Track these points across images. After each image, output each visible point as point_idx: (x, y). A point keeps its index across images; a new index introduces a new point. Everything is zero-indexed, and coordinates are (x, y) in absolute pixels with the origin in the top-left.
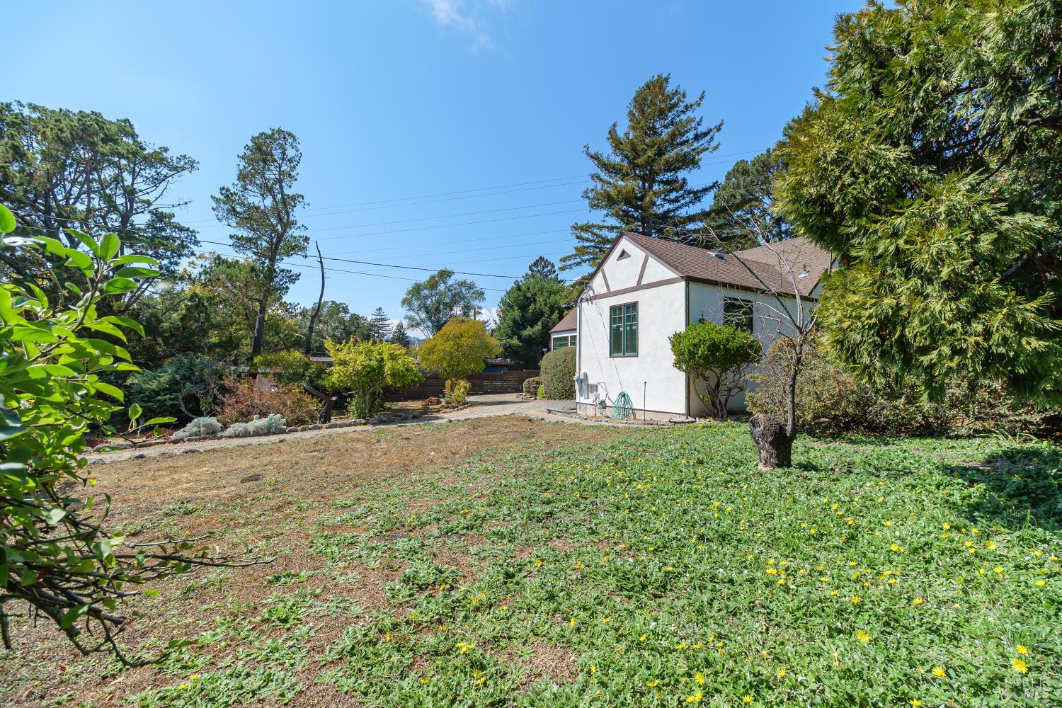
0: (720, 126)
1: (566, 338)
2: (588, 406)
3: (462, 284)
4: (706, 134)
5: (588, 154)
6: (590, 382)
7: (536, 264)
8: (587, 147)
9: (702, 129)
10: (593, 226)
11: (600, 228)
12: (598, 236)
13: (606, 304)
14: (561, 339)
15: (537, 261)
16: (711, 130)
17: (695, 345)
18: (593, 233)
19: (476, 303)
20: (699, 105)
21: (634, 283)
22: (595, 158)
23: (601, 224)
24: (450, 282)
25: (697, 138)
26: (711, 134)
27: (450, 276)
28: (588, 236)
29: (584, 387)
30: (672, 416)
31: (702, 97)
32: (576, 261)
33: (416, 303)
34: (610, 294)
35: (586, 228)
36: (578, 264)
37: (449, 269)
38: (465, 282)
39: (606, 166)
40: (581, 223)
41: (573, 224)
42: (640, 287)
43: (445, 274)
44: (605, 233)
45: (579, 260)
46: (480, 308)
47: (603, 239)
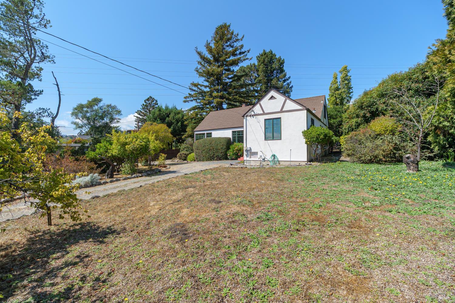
0: (249, 50)
1: (204, 134)
2: (251, 161)
3: (108, 106)
4: (243, 53)
5: (196, 51)
6: (253, 151)
7: (148, 100)
8: (196, 48)
9: (243, 50)
10: (199, 84)
11: (202, 86)
12: (200, 89)
13: (262, 118)
14: (200, 134)
15: (149, 98)
16: (246, 52)
17: (319, 135)
18: (198, 88)
19: (117, 117)
20: (242, 40)
21: (279, 110)
22: (199, 54)
23: (202, 84)
24: (101, 104)
25: (240, 53)
26: (246, 53)
27: (100, 102)
28: (196, 89)
29: (249, 153)
30: (300, 162)
31: (243, 37)
32: (191, 99)
33: (80, 115)
34: (264, 114)
35: (196, 85)
36: (192, 101)
37: (99, 97)
38: (110, 105)
39: (203, 58)
40: (196, 82)
41: (192, 82)
42: (282, 111)
43: (97, 101)
44: (203, 88)
45: (192, 99)
46: (120, 119)
47: (202, 91)
